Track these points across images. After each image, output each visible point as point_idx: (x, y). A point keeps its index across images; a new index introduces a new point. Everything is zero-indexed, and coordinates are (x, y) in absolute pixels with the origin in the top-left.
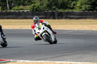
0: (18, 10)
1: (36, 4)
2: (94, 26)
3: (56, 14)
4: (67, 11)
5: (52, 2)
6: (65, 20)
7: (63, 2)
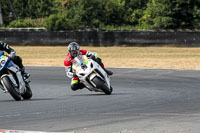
0: (22, 26)
1: (59, 15)
2: (178, 60)
3: (101, 36)
4: (122, 29)
5: (91, 10)
6: (119, 48)
7: (115, 11)
